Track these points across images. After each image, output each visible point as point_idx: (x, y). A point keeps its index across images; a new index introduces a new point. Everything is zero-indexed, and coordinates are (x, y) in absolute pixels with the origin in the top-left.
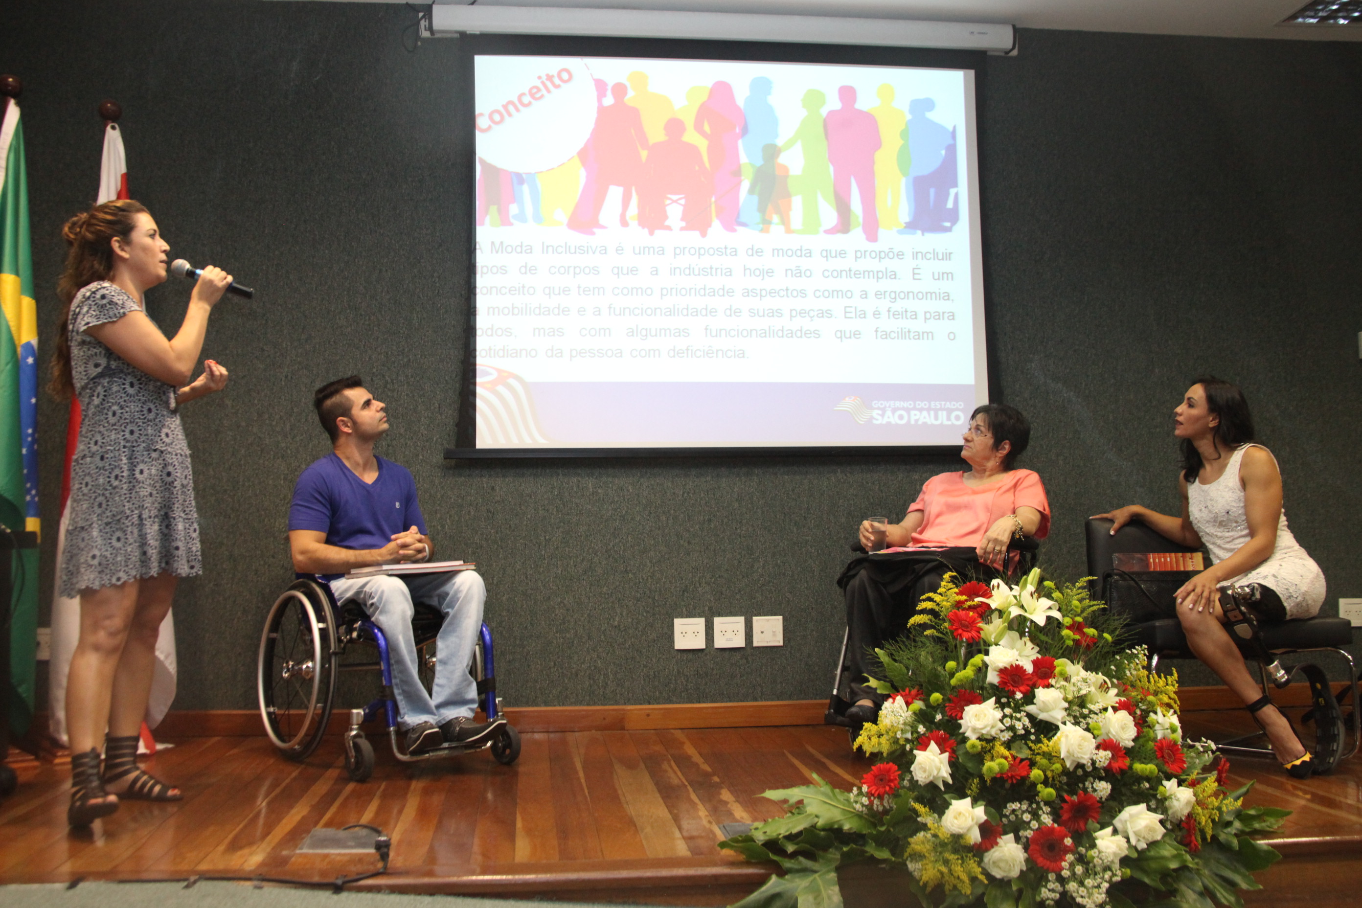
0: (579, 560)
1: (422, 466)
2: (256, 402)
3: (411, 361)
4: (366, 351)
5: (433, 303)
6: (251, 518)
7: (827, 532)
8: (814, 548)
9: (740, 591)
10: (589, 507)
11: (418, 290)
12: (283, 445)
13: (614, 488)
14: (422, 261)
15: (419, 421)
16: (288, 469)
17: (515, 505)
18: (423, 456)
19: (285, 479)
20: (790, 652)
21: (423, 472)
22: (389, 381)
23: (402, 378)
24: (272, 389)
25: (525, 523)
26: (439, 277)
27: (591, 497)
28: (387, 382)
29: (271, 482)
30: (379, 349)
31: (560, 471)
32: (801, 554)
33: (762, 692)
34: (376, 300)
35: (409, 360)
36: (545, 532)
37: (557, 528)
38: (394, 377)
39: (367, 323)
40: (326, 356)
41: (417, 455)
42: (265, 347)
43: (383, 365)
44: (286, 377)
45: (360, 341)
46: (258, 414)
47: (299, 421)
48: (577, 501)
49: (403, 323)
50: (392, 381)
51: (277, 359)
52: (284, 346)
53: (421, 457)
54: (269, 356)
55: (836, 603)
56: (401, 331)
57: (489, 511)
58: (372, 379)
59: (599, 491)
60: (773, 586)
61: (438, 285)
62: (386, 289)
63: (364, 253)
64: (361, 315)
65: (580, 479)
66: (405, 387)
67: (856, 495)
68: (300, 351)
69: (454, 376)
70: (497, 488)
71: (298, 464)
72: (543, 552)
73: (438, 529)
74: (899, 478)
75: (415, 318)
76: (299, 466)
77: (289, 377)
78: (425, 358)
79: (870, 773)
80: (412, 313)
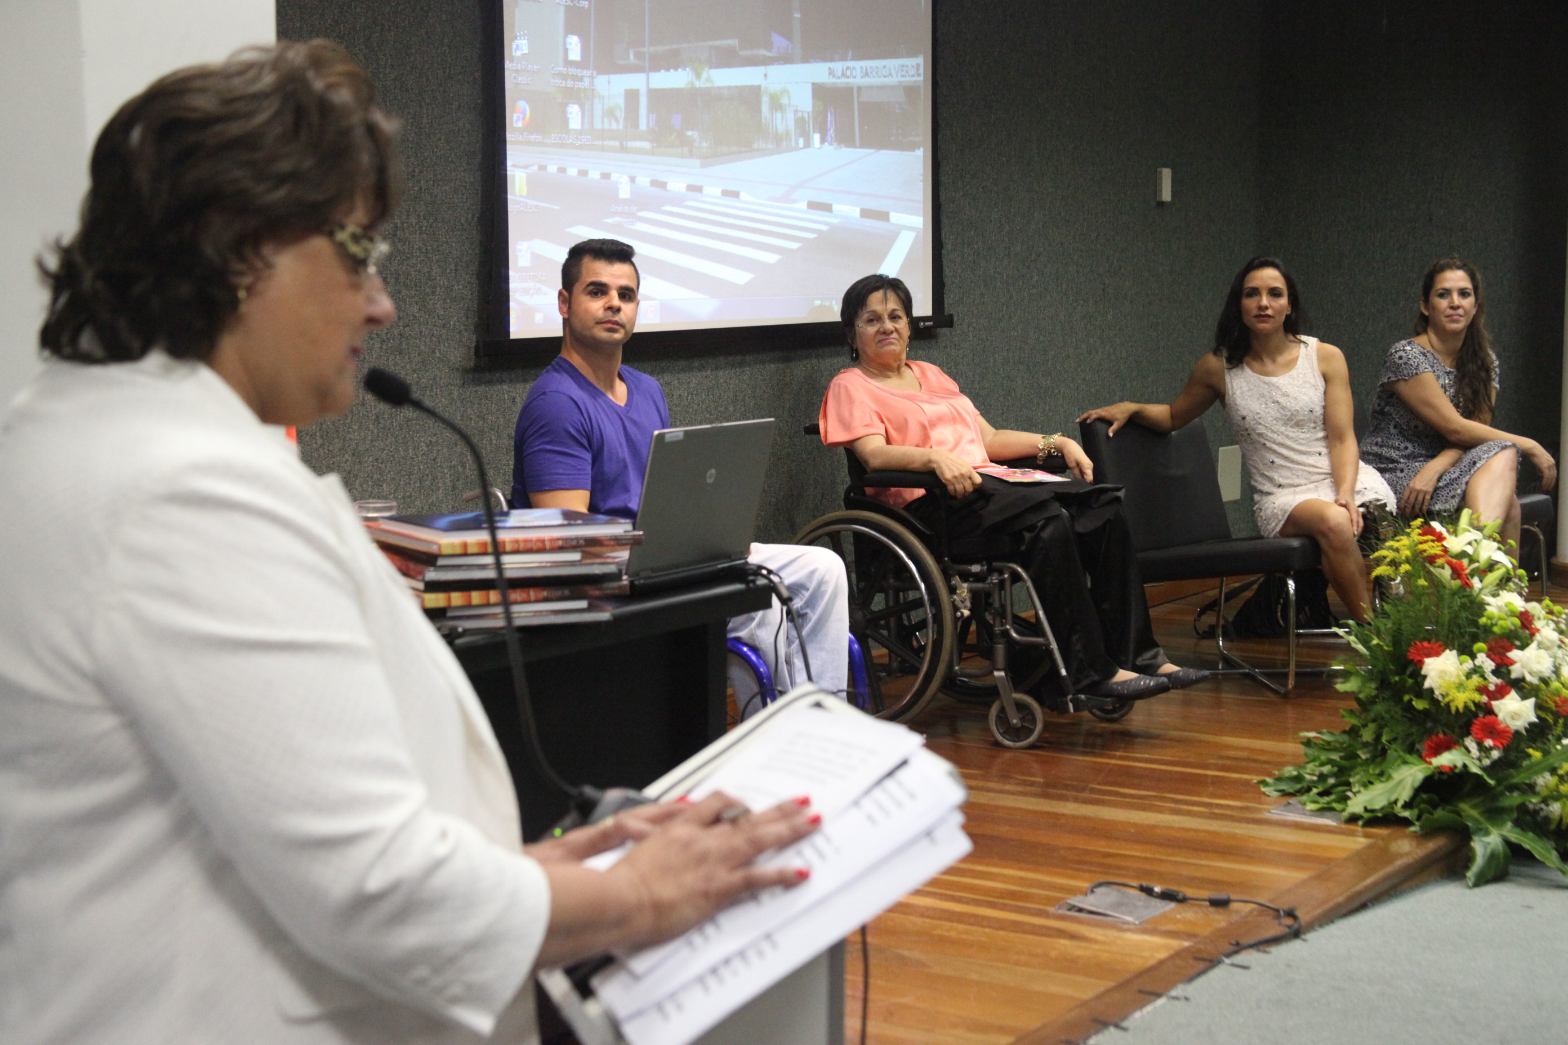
1: (438, 368)
3: (423, 189)
5: (444, 92)
11: (427, 66)
15: (434, 293)
21: (441, 379)
23: (413, 220)
26: (449, 46)
35: (421, 188)
41: (434, 352)
50: (402, 223)
53: (438, 354)
61: (449, 59)
62: (390, 61)
66: (418, 236)
69: (470, 216)
73: (458, 471)
78: (438, 185)
79: (1474, 729)
80: (421, 106)
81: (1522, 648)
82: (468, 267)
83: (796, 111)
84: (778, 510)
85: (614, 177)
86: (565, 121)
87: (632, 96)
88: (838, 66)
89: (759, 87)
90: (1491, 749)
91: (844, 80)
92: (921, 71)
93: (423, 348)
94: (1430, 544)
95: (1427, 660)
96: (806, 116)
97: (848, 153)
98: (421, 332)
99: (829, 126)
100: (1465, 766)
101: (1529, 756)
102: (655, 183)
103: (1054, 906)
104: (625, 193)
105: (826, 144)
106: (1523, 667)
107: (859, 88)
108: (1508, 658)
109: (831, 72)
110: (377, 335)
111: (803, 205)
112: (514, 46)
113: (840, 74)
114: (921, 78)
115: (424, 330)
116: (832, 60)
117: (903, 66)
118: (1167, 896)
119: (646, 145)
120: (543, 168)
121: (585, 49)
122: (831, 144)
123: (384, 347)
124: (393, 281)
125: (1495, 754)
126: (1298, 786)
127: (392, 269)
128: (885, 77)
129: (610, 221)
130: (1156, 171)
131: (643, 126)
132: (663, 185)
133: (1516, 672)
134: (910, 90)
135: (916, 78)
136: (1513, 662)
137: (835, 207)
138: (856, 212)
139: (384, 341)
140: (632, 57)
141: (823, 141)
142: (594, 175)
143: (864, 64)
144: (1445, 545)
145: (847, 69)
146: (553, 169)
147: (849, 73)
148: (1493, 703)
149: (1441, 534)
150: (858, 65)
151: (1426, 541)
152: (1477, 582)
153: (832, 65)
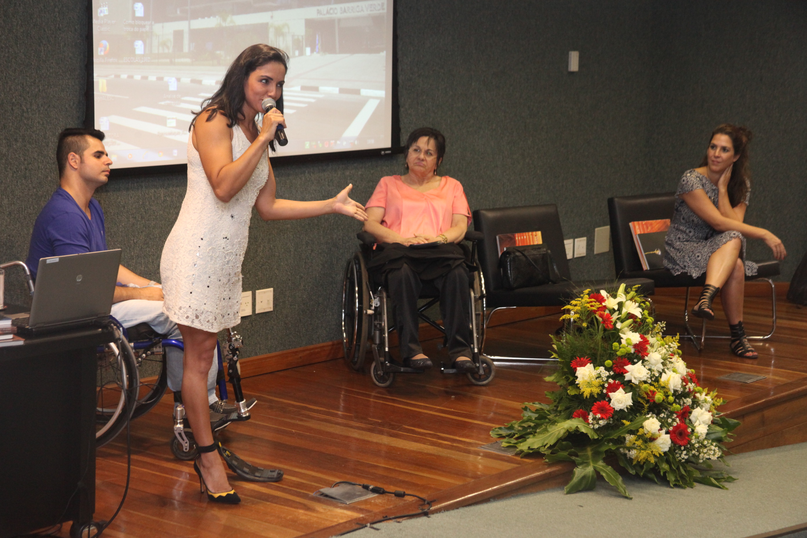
0: (155, 257)
1: (50, 186)
3: (41, 90)
4: (7, 83)
5: (55, 37)
8: (291, 233)
9: (249, 272)
10: (161, 212)
11: (44, 24)
13: (177, 195)
17: (114, 215)
18: (51, 178)
20: (276, 316)
23: (34, 107)
25: (121, 230)
26: (59, 13)
27: (163, 204)
28: (23, 111)
30: (16, 81)
31: (143, 184)
32: (284, 238)
33: (260, 348)
34: (13, 33)
35: (39, 90)
36: (134, 237)
37: (142, 232)
39: (7, 55)
41: (47, 177)
43: (20, 96)
48: (154, 208)
49: (34, 56)
50: (27, 109)
53: (50, 178)
55: (302, 275)
56: (33, 63)
58: (12, 109)
59: (168, 199)
60: (268, 265)
61: (58, 19)
62: (20, 22)
65: (156, 190)
66: (37, 115)
69: (72, 104)
72: (132, 254)
74: (339, 175)
75: (43, 51)
78: (51, 88)
79: (595, 408)
80: (40, 46)
81: (635, 363)
83: (293, 36)
84: (280, 259)
85: (166, 79)
86: (133, 50)
87: (178, 34)
88: (324, 8)
89: (267, 24)
90: (600, 420)
91: (328, 16)
92: (385, 6)
93: (40, 175)
94: (594, 303)
95: (578, 368)
96: (300, 38)
97: (330, 57)
98: (39, 167)
99: (317, 42)
100: (577, 427)
101: (623, 424)
102: (193, 81)
103: (313, 492)
104: (173, 86)
105: (315, 53)
106: (631, 375)
107: (339, 20)
108: (625, 369)
109: (319, 12)
110: (10, 169)
111: (298, 88)
112: (99, 11)
113: (325, 12)
114: (385, 11)
115: (40, 165)
116: (319, 5)
117: (371, 5)
118: (375, 490)
119: (188, 60)
120: (117, 76)
121: (146, 11)
122: (318, 52)
123: (15, 175)
124: (21, 140)
125: (601, 422)
126: (509, 432)
127: (21, 134)
128: (358, 12)
129: (163, 103)
130: (568, 54)
131: (186, 49)
132: (200, 82)
133: (627, 376)
134: (377, 19)
135: (381, 11)
136: (627, 372)
137: (321, 88)
138: (336, 90)
139: (15, 172)
140: (178, 12)
141: (312, 51)
142: (152, 78)
143: (343, 6)
144: (604, 304)
145: (331, 9)
146: (124, 76)
147: (332, 12)
148: (609, 394)
149: (603, 298)
150: (338, 6)
151: (591, 302)
152: (619, 325)
153: (320, 8)
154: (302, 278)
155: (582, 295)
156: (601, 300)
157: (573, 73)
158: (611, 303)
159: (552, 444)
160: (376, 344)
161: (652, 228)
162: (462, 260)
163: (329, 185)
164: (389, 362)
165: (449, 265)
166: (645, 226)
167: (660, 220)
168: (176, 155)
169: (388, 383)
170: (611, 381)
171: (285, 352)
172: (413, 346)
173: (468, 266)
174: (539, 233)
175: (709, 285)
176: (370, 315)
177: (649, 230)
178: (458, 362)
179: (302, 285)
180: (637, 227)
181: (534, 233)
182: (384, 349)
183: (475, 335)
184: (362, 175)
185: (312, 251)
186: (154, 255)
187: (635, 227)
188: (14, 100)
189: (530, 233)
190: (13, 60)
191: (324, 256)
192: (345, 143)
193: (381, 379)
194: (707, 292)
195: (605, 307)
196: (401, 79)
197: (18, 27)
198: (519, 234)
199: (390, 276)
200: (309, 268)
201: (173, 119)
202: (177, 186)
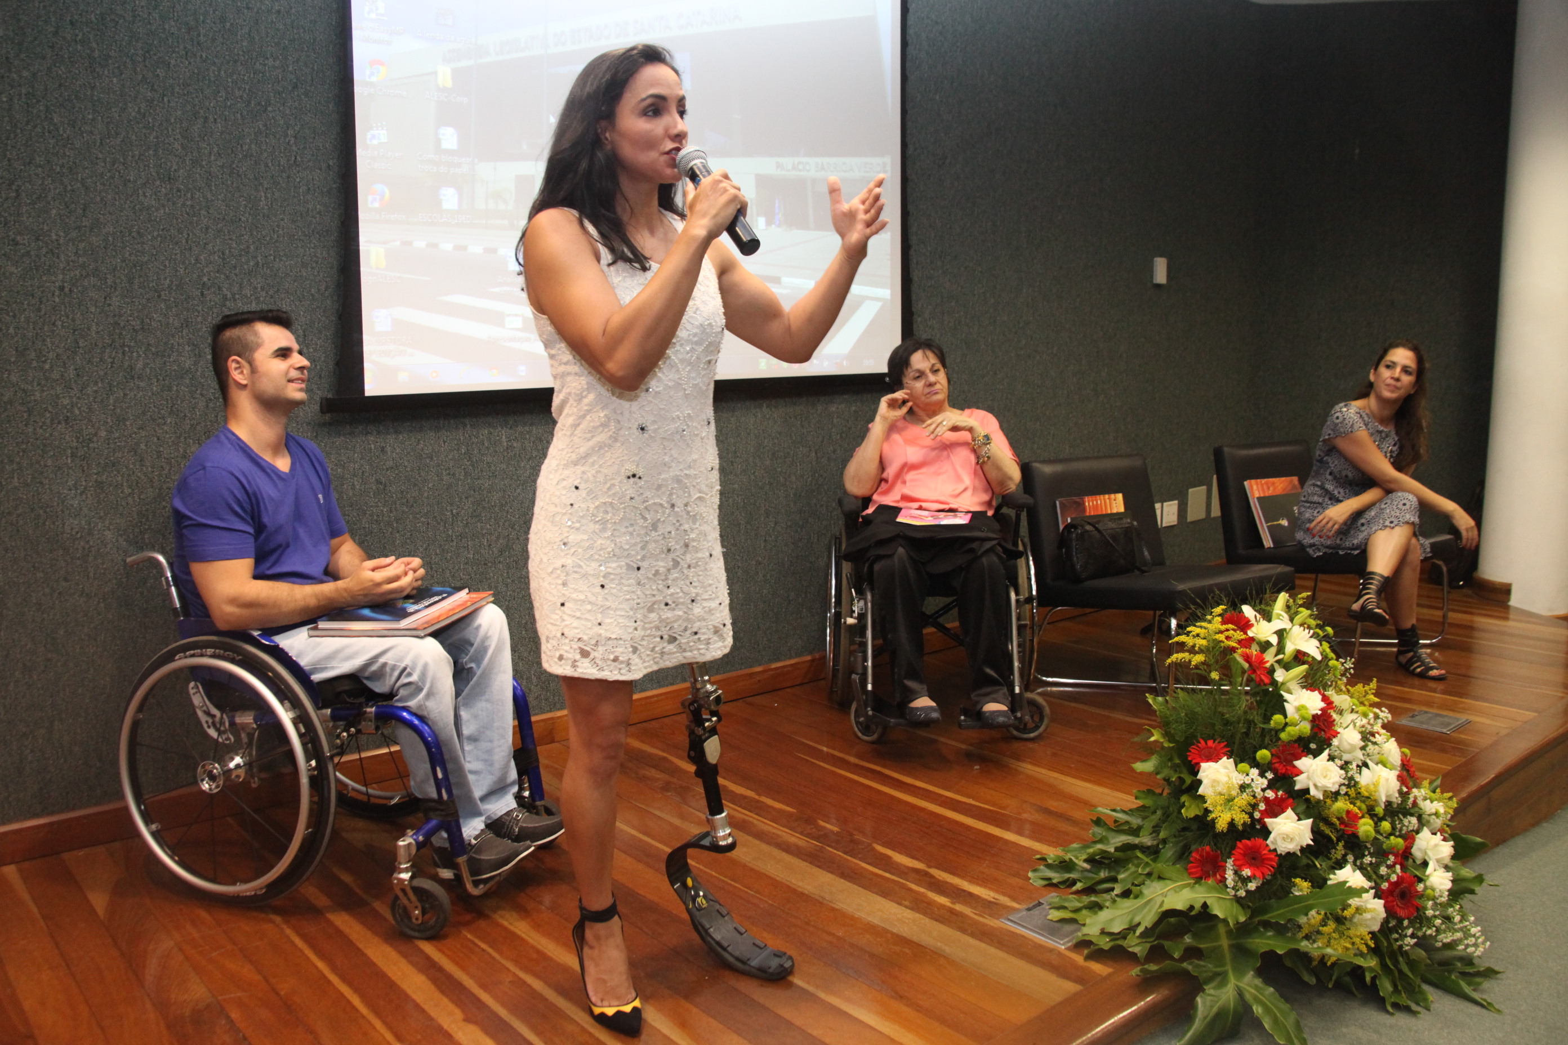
0: (493, 538)
2: (11, 330)
3: (260, 264)
4: (190, 249)
5: (288, 177)
6: (21, 522)
7: (753, 477)
10: (503, 466)
11: (265, 155)
12: (66, 401)
13: (532, 439)
14: (270, 109)
16: (78, 438)
17: (412, 470)
19: (73, 455)
22: (229, 296)
23: (247, 292)
24: (39, 310)
25: (426, 494)
26: (295, 137)
28: (225, 298)
29: (50, 462)
30: (210, 247)
31: (467, 421)
34: (202, 167)
35: (257, 264)
36: (451, 505)
37: (466, 498)
38: (236, 289)
39: (189, 203)
40: (127, 255)
42: (18, 238)
43: (218, 272)
44: (62, 289)
45: (180, 231)
46: (17, 351)
47: (90, 362)
48: (489, 459)
49: (246, 206)
50: (233, 295)
51: (43, 259)
52: (54, 237)
54: (28, 253)
56: (243, 219)
57: (379, 482)
58: (202, 294)
61: (294, 148)
62: (215, 150)
63: (177, 89)
64: (179, 190)
65: (492, 430)
67: (780, 433)
68: (82, 245)
69: (323, 288)
70: (389, 449)
71: (93, 431)
72: (450, 533)
74: (819, 411)
75: (263, 198)
76: (96, 434)
77: (67, 290)
78: (281, 260)
79: (1237, 852)
80: (257, 190)
81: (1316, 754)
82: (320, 332)
85: (502, 251)
86: (437, 202)
87: (524, 181)
88: (788, 161)
90: (1249, 879)
91: (795, 173)
92: (889, 168)
94: (1232, 632)
95: (1203, 765)
97: (798, 234)
99: (778, 211)
100: (1205, 905)
105: (773, 226)
106: (1308, 778)
107: (814, 181)
108: (1294, 767)
109: (779, 166)
110: (202, 395)
112: (369, 135)
113: (790, 167)
114: (889, 174)
116: (780, 155)
117: (868, 164)
120: (407, 243)
121: (462, 140)
122: (779, 226)
123: (211, 405)
125: (1252, 886)
128: (846, 172)
129: (497, 290)
130: (1151, 260)
133: (1300, 782)
136: (1300, 772)
137: (785, 280)
139: (210, 400)
140: (525, 146)
141: (769, 223)
142: (476, 249)
143: (819, 160)
144: (1250, 633)
145: (799, 163)
146: (420, 244)
147: (801, 167)
148: (1266, 820)
149: (1249, 621)
150: (813, 161)
151: (1227, 630)
152: (1280, 675)
153: (781, 160)
154: (760, 563)
155: (1209, 617)
156: (1244, 625)
157: (1159, 286)
158: (1263, 630)
159: (1149, 926)
160: (857, 674)
161: (1274, 489)
162: (994, 542)
163: (803, 426)
164: (873, 710)
165: (972, 550)
166: (1265, 487)
167: (1283, 479)
168: (524, 374)
169: (875, 736)
170: (1270, 794)
171: (734, 674)
172: (911, 684)
173: (1006, 551)
174: (1120, 496)
175: (1372, 573)
176: (851, 626)
177: (1270, 492)
178: (986, 712)
179: (761, 575)
180: (1255, 487)
181: (1113, 496)
182: (866, 686)
183: (1016, 664)
184: (855, 412)
185: (776, 523)
186: (491, 534)
187: (1252, 487)
188: (205, 279)
189: (1107, 496)
190: (203, 212)
191: (797, 531)
192: (826, 364)
193: (866, 729)
194: (1371, 584)
195: (1252, 639)
196: (916, 275)
197: (213, 158)
198: (1090, 498)
199: (877, 567)
200: (771, 549)
201: (517, 315)
202: (531, 425)
